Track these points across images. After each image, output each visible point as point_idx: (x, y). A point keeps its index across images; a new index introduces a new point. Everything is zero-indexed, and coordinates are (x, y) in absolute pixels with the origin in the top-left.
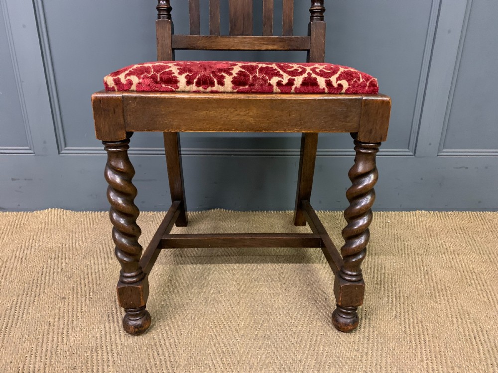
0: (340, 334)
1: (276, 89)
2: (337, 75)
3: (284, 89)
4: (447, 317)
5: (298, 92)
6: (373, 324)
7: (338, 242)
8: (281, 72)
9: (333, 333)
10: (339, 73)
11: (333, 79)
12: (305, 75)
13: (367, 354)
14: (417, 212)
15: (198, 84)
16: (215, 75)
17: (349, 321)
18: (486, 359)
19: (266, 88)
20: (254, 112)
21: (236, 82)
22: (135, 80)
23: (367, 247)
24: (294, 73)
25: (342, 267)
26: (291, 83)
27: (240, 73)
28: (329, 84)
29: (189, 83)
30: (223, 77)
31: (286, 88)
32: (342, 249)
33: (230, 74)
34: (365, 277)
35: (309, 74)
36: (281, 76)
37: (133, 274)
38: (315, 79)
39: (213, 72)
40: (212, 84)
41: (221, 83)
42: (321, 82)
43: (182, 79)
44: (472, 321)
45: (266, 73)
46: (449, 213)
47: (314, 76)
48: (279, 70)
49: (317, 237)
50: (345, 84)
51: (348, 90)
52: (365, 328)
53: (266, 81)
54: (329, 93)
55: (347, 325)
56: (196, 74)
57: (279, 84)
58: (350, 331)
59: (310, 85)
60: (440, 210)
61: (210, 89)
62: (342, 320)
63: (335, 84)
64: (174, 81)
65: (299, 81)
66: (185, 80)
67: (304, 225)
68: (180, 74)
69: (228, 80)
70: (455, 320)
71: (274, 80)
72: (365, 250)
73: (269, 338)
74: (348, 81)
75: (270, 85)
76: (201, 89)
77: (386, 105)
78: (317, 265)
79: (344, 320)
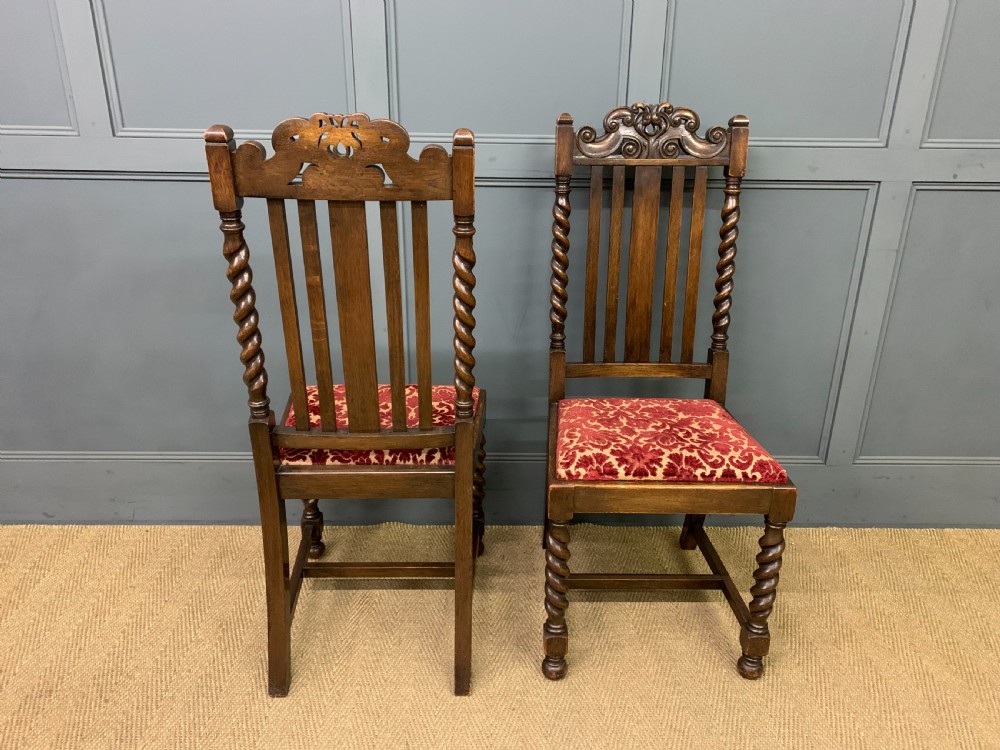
0: (745, 681)
1: (700, 478)
2: (751, 467)
3: (707, 479)
4: (849, 664)
5: (718, 482)
6: (776, 671)
7: (747, 598)
8: (704, 464)
9: (739, 680)
10: (753, 464)
11: (748, 471)
12: (725, 467)
13: (771, 700)
14: (828, 529)
15: (635, 475)
16: (649, 467)
17: (754, 669)
18: (881, 705)
19: (691, 478)
20: (682, 498)
21: (666, 474)
22: (582, 471)
23: (774, 604)
24: (714, 465)
25: (749, 620)
26: (713, 474)
27: (670, 465)
28: (745, 475)
29: (627, 474)
30: (655, 469)
31: (708, 479)
32: (750, 604)
33: (661, 466)
34: (770, 629)
35: (728, 465)
36: (704, 468)
37: (559, 627)
38: (733, 471)
39: (647, 464)
40: (647, 475)
41: (654, 474)
42: (739, 473)
43: (621, 471)
44: (873, 669)
45: (692, 465)
46: (866, 529)
47: (732, 467)
48: (701, 461)
49: (718, 578)
50: (758, 475)
51: (761, 480)
52: (769, 675)
53: (691, 473)
54: (745, 483)
55: (752, 673)
56: (632, 465)
57: (703, 475)
58: (755, 679)
59: (729, 476)
60: (856, 526)
61: (644, 478)
62: (747, 668)
63: (750, 476)
64: (614, 473)
65: (719, 472)
66: (624, 472)
67: (694, 548)
68: (619, 465)
69: (660, 472)
70: (856, 668)
71: (699, 472)
72: (771, 607)
73: (679, 685)
74: (761, 473)
75: (695, 476)
76: (637, 478)
77: (793, 494)
78: (715, 604)
79: (749, 668)
